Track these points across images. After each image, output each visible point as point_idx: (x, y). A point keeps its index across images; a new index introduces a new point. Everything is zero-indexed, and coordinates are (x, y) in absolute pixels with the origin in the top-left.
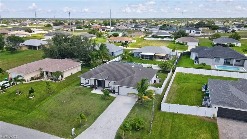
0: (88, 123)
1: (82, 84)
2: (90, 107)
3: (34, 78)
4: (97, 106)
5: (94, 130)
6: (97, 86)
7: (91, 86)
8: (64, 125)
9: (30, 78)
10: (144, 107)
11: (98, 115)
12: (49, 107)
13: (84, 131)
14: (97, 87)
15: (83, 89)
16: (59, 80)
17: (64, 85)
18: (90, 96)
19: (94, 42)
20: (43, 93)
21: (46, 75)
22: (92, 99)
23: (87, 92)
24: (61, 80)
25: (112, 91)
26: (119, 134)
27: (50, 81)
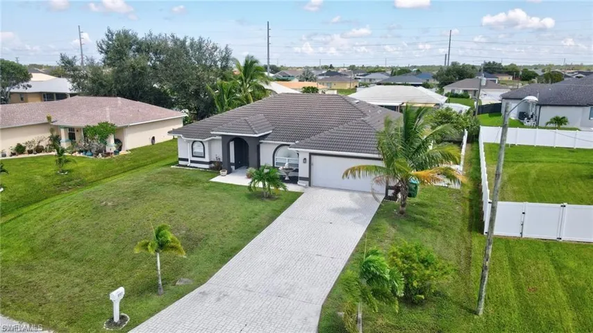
0: (192, 274)
1: (181, 163)
2: (203, 218)
3: (27, 149)
4: (231, 216)
5: (219, 299)
6: (232, 164)
7: (213, 165)
8: (89, 281)
9: (14, 146)
10: (415, 220)
11: (234, 245)
12: (47, 221)
13: (172, 302)
14: (233, 167)
15: (184, 173)
16: (109, 154)
17: (123, 165)
18: (207, 189)
19: (224, 53)
20: (40, 184)
21: (66, 141)
22: (216, 198)
23: (197, 180)
24: (116, 153)
25: (287, 179)
26: (335, 316)
27: (78, 155)
